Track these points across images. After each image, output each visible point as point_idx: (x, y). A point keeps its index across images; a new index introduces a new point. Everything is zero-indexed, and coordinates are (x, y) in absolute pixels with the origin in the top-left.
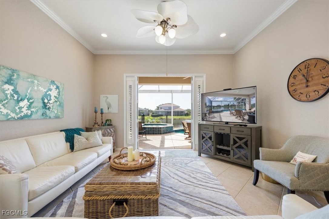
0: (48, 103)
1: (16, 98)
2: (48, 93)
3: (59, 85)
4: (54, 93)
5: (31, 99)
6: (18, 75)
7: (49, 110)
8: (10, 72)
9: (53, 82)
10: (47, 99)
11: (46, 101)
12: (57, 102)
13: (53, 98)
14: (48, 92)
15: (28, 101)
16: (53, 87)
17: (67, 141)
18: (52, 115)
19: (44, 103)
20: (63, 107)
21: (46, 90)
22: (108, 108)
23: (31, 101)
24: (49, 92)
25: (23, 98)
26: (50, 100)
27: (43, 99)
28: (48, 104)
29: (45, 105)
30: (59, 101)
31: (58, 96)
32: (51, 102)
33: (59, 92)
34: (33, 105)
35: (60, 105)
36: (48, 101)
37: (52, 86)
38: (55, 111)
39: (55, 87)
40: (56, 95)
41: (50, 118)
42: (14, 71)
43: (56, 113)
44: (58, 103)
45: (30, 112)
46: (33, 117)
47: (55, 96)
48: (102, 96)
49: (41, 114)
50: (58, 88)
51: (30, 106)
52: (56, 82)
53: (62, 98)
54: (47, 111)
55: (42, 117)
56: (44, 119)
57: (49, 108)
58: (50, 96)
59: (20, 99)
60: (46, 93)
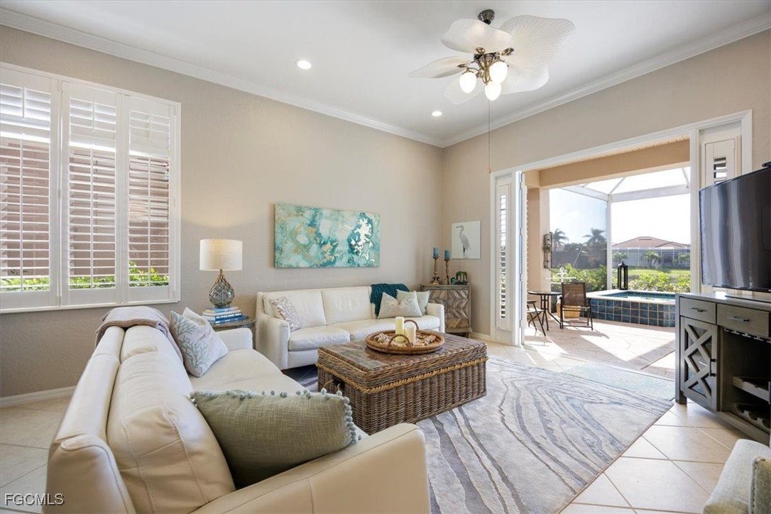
0: (355, 245)
1: (318, 242)
2: (355, 232)
3: (372, 217)
4: (364, 230)
5: (334, 241)
6: (321, 214)
7: (358, 255)
8: (313, 212)
9: (363, 215)
10: (355, 240)
11: (353, 242)
12: (369, 242)
13: (362, 237)
14: (356, 230)
15: (331, 245)
16: (363, 222)
17: (372, 301)
18: (362, 262)
19: (351, 245)
20: (378, 250)
21: (352, 228)
22: (464, 249)
23: (334, 244)
24: (358, 230)
25: (326, 240)
26: (359, 240)
27: (349, 241)
28: (356, 247)
29: (352, 248)
30: (373, 240)
31: (370, 234)
32: (360, 243)
33: (372, 228)
34: (337, 249)
35: (373, 248)
36: (356, 242)
37: (361, 220)
38: (366, 256)
39: (366, 221)
40: (367, 233)
41: (359, 266)
42: (316, 210)
43: (367, 259)
44: (371, 244)
45: (333, 258)
46: (337, 264)
47: (366, 235)
48: (454, 225)
49: (347, 260)
50: (370, 221)
51: (333, 250)
52: (367, 215)
53: (376, 236)
54: (355, 256)
55: (348, 265)
56: (351, 267)
57: (357, 253)
58: (359, 235)
59: (322, 242)
60: (353, 231)
